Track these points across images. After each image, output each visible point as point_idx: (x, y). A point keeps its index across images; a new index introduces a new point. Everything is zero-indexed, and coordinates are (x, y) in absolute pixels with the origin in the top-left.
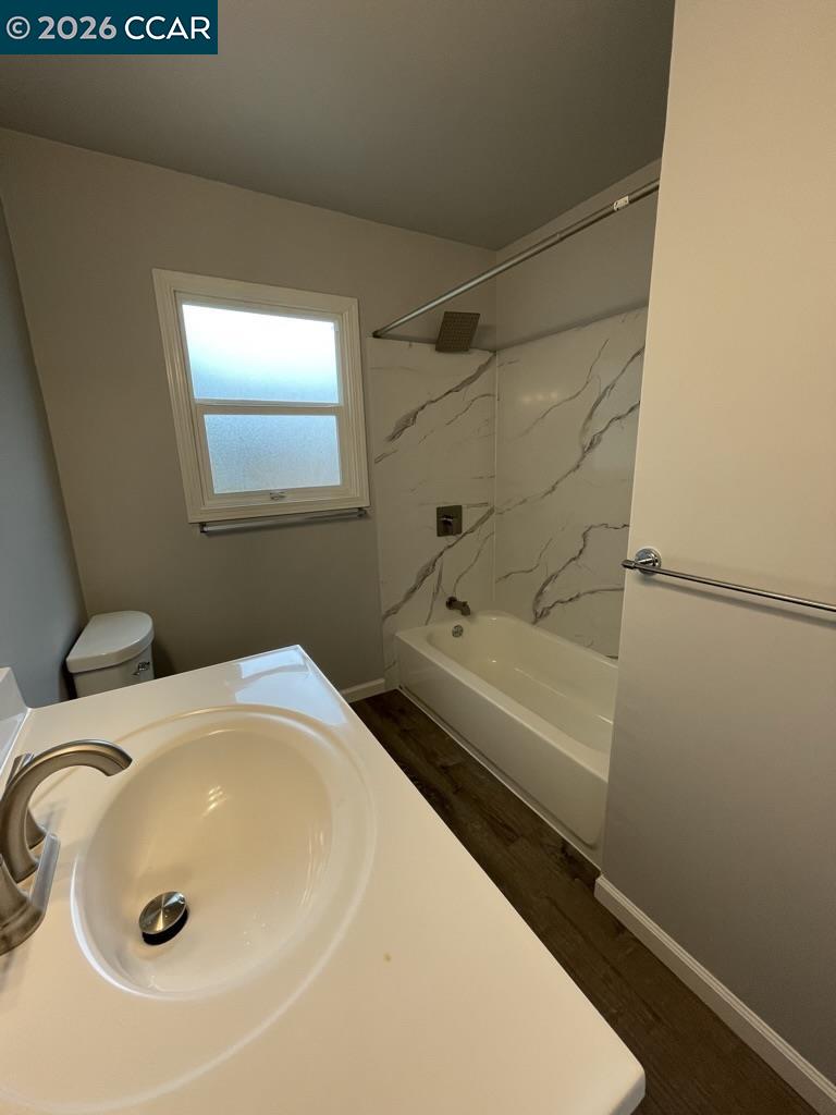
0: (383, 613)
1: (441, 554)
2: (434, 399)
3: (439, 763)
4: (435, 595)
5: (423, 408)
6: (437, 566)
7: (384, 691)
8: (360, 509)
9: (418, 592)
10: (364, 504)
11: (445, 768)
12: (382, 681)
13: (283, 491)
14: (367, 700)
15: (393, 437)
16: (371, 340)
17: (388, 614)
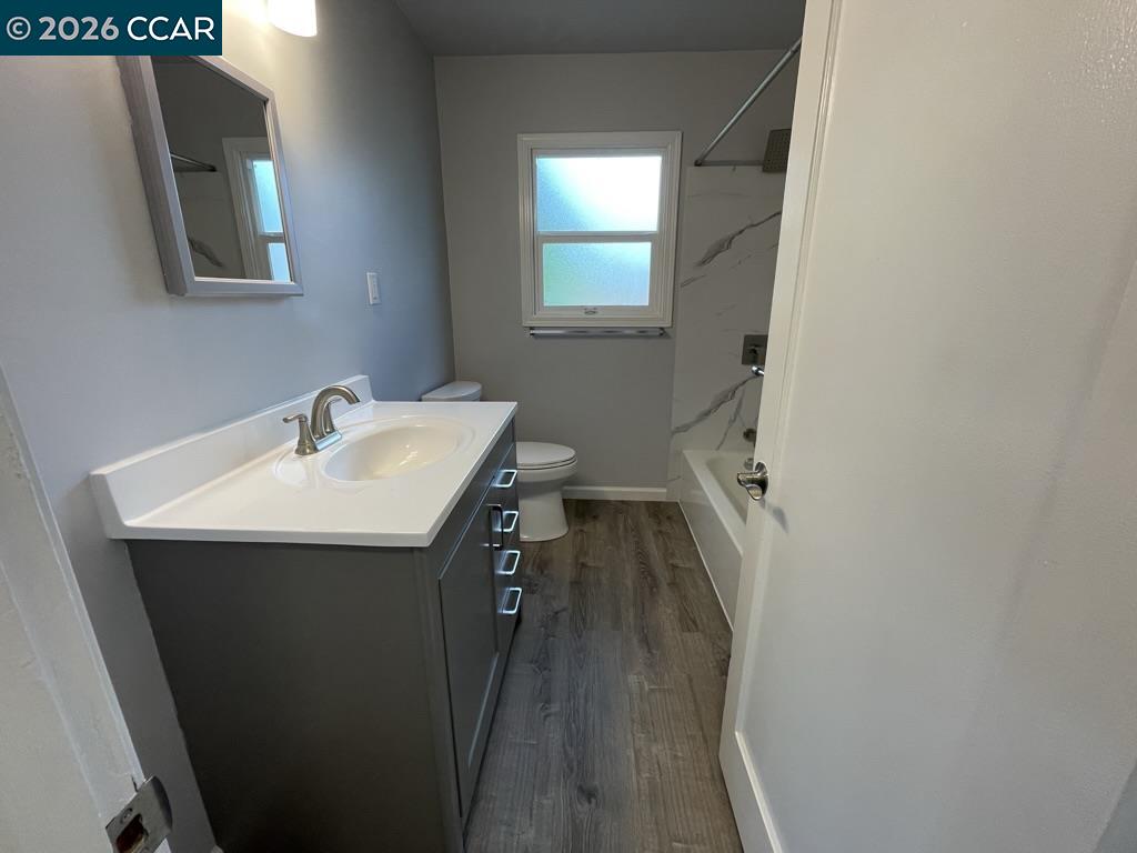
0: (673, 428)
1: (744, 383)
2: (755, 223)
3: (671, 562)
4: (732, 422)
5: (741, 232)
6: (738, 394)
7: (664, 500)
8: (662, 329)
9: (712, 416)
10: (666, 324)
11: (674, 567)
12: (665, 490)
13: (595, 308)
14: (647, 503)
15: (704, 262)
16: (691, 170)
17: (678, 430)
